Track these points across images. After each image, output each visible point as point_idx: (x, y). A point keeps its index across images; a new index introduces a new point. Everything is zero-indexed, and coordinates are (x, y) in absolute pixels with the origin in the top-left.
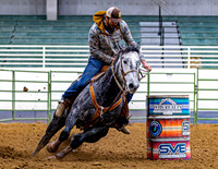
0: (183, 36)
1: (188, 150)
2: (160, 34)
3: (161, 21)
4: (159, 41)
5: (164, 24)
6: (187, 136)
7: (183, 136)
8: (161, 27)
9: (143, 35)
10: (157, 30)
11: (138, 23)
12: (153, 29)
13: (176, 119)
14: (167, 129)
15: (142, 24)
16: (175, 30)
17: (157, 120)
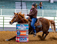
0: (28, 7)
1: (28, 39)
2: (21, 6)
3: (21, 2)
4: (21, 8)
5: (22, 3)
6: (28, 35)
7: (26, 36)
8: (21, 4)
9: (16, 6)
10: (20, 5)
11: (15, 2)
12: (19, 5)
13: (24, 31)
14: (22, 33)
15: (16, 3)
16: (25, 5)
17: (19, 31)
